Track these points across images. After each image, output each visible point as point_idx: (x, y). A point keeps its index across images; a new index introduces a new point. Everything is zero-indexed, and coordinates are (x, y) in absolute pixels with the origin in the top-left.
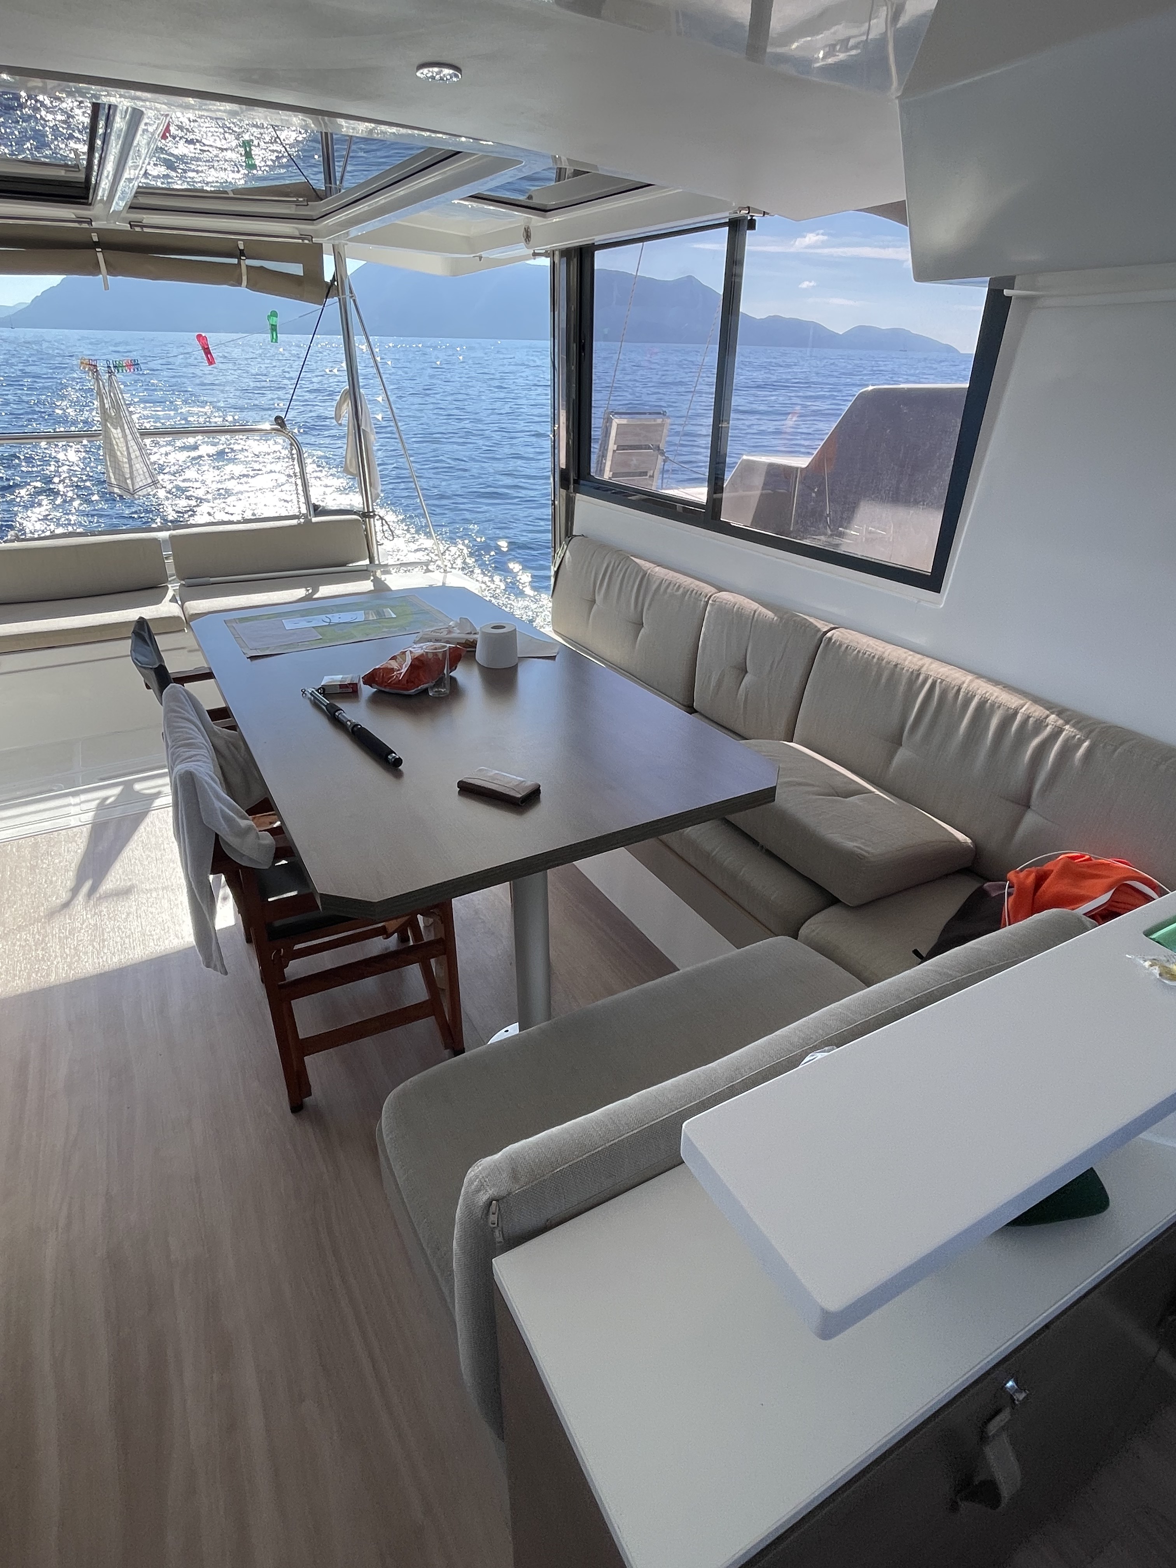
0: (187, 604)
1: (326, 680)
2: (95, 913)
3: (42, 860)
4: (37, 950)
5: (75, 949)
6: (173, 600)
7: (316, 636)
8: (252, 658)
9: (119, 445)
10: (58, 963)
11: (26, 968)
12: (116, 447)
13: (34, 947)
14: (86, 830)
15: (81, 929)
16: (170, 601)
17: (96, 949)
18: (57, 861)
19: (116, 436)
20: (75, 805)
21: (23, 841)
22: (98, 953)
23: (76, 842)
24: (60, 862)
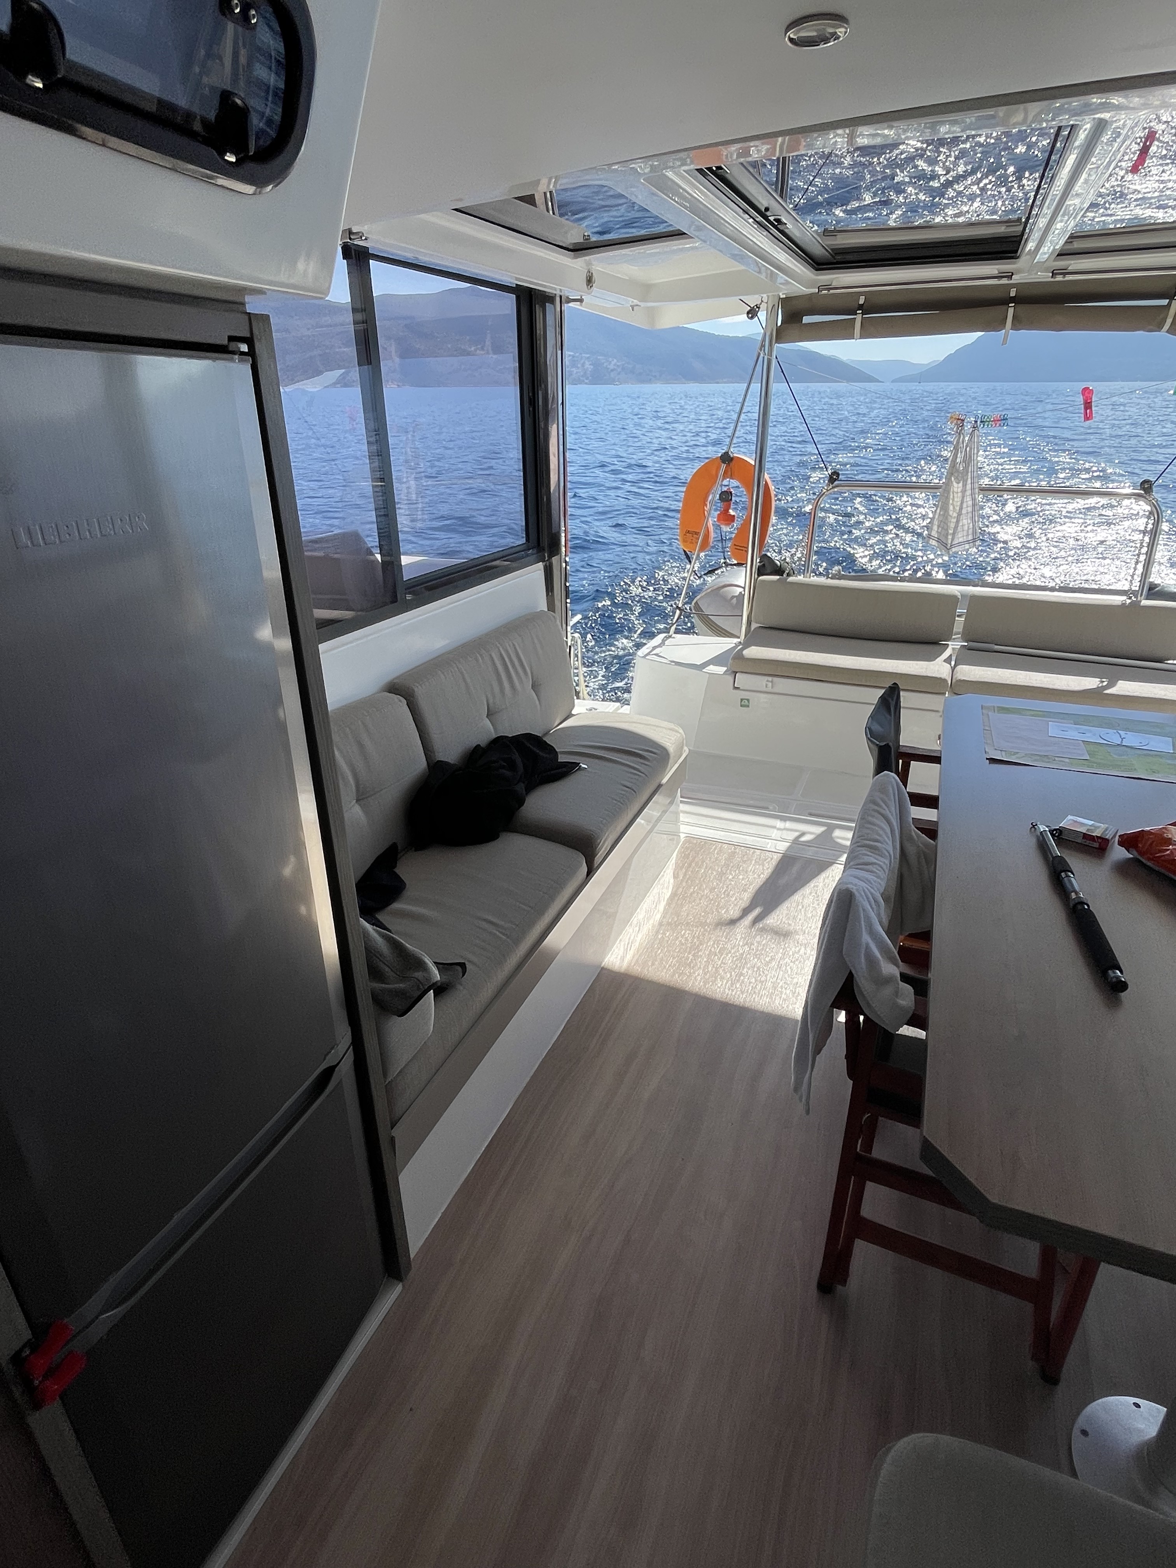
0: (959, 667)
1: (1068, 822)
2: (747, 944)
3: (731, 871)
4: (689, 953)
5: (717, 968)
6: (948, 660)
7: (1083, 755)
8: (993, 761)
9: (956, 500)
10: (699, 975)
11: (675, 965)
12: (951, 502)
13: (688, 950)
14: (777, 857)
15: (730, 952)
16: (945, 661)
17: (732, 979)
18: (741, 877)
19: (955, 490)
20: (779, 829)
21: (726, 846)
22: (732, 985)
23: (763, 866)
24: (743, 879)
